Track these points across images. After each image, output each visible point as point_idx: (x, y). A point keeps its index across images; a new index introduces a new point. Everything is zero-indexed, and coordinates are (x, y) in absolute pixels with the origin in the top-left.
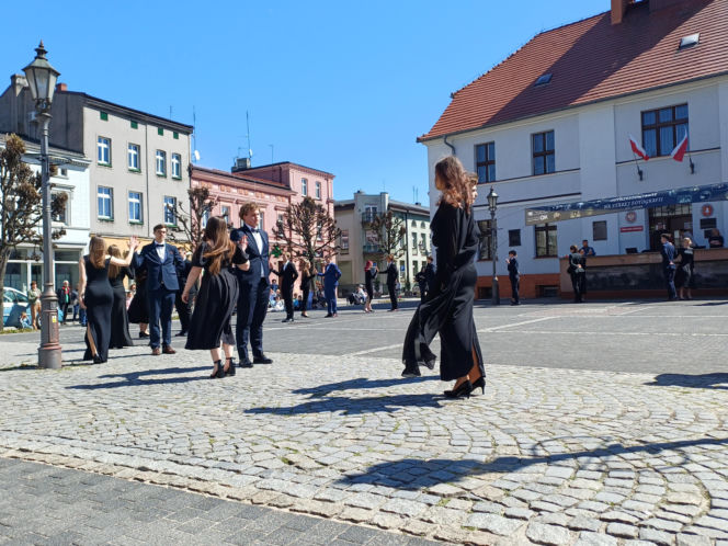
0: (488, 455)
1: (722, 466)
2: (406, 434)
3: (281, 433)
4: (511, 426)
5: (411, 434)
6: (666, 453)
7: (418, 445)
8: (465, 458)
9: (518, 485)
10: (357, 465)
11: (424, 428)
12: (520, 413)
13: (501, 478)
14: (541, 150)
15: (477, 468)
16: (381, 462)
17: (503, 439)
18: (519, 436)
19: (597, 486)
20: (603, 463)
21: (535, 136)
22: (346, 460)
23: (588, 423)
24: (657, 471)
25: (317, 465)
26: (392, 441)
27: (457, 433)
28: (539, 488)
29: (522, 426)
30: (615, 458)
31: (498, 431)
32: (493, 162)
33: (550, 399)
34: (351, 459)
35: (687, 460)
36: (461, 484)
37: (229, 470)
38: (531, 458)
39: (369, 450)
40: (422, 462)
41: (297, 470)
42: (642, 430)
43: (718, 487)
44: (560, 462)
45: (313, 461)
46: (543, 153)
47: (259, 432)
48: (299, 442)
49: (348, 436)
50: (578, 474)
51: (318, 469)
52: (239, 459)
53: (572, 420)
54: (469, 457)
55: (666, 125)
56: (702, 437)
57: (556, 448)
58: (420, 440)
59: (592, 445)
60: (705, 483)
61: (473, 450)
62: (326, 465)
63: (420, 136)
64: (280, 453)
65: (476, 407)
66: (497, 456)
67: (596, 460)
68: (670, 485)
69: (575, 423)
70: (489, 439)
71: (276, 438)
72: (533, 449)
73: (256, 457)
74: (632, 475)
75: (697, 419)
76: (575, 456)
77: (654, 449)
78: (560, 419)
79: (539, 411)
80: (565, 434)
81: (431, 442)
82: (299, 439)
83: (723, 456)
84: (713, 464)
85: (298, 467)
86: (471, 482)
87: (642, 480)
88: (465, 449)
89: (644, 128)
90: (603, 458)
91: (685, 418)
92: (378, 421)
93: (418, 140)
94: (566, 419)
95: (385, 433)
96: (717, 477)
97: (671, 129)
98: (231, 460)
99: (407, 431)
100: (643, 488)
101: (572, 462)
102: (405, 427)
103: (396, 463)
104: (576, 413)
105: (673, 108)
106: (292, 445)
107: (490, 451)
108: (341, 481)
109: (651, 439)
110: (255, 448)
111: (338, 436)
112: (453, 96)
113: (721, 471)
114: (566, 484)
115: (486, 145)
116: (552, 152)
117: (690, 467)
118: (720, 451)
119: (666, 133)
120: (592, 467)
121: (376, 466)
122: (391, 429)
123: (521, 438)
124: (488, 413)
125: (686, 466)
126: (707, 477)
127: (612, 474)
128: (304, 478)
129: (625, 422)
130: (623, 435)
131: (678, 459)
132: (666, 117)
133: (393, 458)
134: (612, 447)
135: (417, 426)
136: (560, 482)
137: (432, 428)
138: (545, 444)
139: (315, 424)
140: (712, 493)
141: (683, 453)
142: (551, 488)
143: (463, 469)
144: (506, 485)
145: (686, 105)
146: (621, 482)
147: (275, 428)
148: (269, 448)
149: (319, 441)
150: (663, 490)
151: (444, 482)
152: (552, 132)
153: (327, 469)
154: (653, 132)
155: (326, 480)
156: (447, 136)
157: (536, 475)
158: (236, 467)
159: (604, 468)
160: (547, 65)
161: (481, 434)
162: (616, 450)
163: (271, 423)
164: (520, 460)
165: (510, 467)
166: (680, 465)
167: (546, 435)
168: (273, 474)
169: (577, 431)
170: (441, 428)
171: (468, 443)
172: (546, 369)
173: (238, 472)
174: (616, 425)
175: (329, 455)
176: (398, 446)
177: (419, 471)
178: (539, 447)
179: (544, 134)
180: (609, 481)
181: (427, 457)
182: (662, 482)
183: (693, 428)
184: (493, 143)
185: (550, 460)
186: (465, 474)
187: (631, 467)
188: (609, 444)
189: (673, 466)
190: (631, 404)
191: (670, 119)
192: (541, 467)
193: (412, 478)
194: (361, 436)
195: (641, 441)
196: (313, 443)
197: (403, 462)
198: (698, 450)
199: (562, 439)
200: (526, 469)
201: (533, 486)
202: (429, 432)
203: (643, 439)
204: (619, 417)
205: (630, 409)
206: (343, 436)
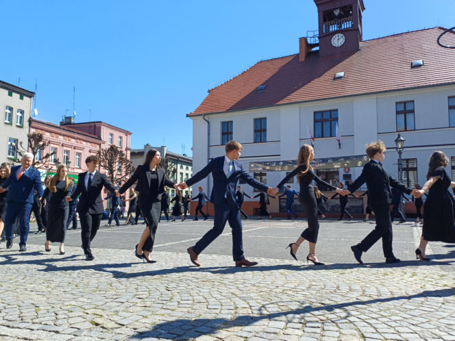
0: (232, 314)
1: (368, 318)
2: (178, 302)
3: (90, 304)
4: (245, 295)
5: (182, 302)
6: (337, 310)
7: (186, 310)
8: (218, 317)
9: (251, 334)
10: (146, 325)
11: (191, 298)
12: (250, 287)
13: (241, 330)
14: (259, 128)
15: (226, 324)
16: (162, 322)
17: (241, 304)
18: (250, 301)
19: (300, 332)
20: (302, 318)
21: (256, 120)
22: (137, 321)
23: (290, 292)
24: (333, 322)
25: (116, 326)
26: (168, 307)
27: (211, 301)
28: (265, 335)
29: (252, 295)
30: (308, 314)
31: (237, 299)
32: (232, 133)
33: (267, 277)
34: (141, 321)
35: (349, 315)
36: (216, 335)
37: (50, 331)
38: (258, 316)
39: (153, 313)
40: (189, 321)
41: (101, 329)
42: (322, 297)
43: (368, 331)
44: (277, 318)
45: (113, 323)
46: (260, 130)
47: (73, 303)
48: (103, 310)
49: (139, 305)
50: (288, 326)
51: (117, 328)
52: (59, 322)
53: (281, 291)
54: (220, 316)
55: (326, 120)
56: (355, 300)
57: (273, 309)
58: (188, 306)
59: (294, 307)
60: (361, 329)
61: (222, 312)
62: (123, 325)
63: (189, 113)
64: (89, 317)
65: (222, 284)
66: (237, 315)
67: (298, 316)
68: (341, 331)
69: (283, 292)
70: (233, 304)
71: (86, 307)
72: (260, 310)
73: (71, 321)
74: (320, 325)
75: (350, 289)
76: (285, 314)
77: (330, 308)
78: (274, 290)
79: (260, 285)
80: (277, 300)
81: (195, 307)
82: (103, 307)
83: (367, 311)
84: (363, 317)
85: (103, 327)
86: (223, 333)
87: (326, 328)
88: (217, 311)
89: (315, 121)
90: (302, 315)
91: (344, 289)
92: (159, 293)
93: (188, 116)
94: (277, 290)
95: (164, 302)
96: (366, 324)
97: (329, 123)
98: (52, 323)
99: (179, 300)
100: (326, 333)
101: (283, 318)
102: (177, 298)
103: (172, 322)
104: (283, 286)
105: (331, 111)
106: (99, 312)
107: (233, 312)
108: (134, 337)
109: (327, 302)
110: (70, 314)
111: (132, 304)
112: (209, 91)
113: (368, 321)
114: (282, 332)
115: (228, 122)
116: (265, 130)
117: (351, 319)
118: (365, 308)
119: (327, 125)
120: (296, 320)
121: (158, 325)
122: (168, 299)
123: (252, 303)
124: (230, 287)
125: (349, 318)
126: (360, 324)
127: (308, 325)
128: (107, 335)
129: (312, 292)
130: (312, 300)
131: (344, 314)
132: (327, 116)
133: (170, 319)
134: (306, 307)
135: (185, 296)
136: (277, 331)
137: (195, 298)
138: (267, 306)
139: (115, 297)
140: (365, 334)
141: (346, 310)
142: (273, 335)
143: (217, 325)
144: (245, 334)
145: (337, 110)
146: (314, 330)
147: (86, 300)
148: (81, 314)
149: (118, 309)
150: (338, 334)
151: (205, 334)
152: (265, 119)
153: (124, 328)
154: (320, 124)
155: (123, 336)
156: (205, 115)
157: (263, 327)
158: (56, 329)
159: (303, 321)
160: (264, 80)
161: (226, 301)
162: (308, 309)
163: (82, 296)
164: (252, 318)
165: (246, 322)
166: (345, 318)
167: (266, 301)
168: (84, 333)
169: (285, 298)
170: (201, 298)
171: (219, 307)
172: (263, 259)
173: (57, 332)
174: (307, 293)
175: (125, 318)
176: (173, 310)
177: (188, 327)
178: (263, 309)
179: (261, 119)
180: (307, 329)
181: (193, 317)
182: (337, 329)
183: (349, 295)
184: (232, 122)
185: (271, 317)
186: (219, 328)
187: (318, 320)
188: (304, 305)
189: (342, 318)
190: (314, 281)
191: (329, 117)
192: (265, 321)
193: (184, 332)
194: (148, 304)
195: (322, 304)
196: (113, 310)
197: (177, 321)
198: (354, 308)
199: (276, 303)
200: (256, 323)
201: (261, 334)
202: (194, 300)
203: (323, 302)
204: (308, 288)
205: (314, 283)
206: (135, 304)
